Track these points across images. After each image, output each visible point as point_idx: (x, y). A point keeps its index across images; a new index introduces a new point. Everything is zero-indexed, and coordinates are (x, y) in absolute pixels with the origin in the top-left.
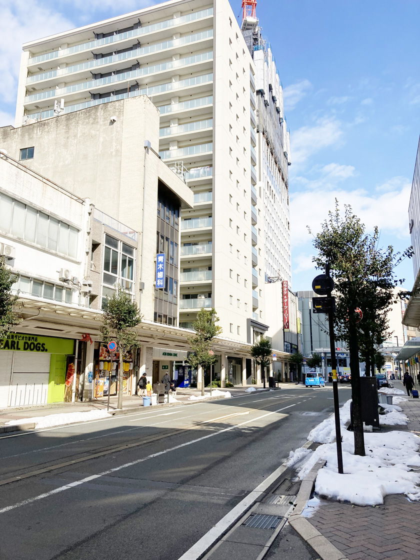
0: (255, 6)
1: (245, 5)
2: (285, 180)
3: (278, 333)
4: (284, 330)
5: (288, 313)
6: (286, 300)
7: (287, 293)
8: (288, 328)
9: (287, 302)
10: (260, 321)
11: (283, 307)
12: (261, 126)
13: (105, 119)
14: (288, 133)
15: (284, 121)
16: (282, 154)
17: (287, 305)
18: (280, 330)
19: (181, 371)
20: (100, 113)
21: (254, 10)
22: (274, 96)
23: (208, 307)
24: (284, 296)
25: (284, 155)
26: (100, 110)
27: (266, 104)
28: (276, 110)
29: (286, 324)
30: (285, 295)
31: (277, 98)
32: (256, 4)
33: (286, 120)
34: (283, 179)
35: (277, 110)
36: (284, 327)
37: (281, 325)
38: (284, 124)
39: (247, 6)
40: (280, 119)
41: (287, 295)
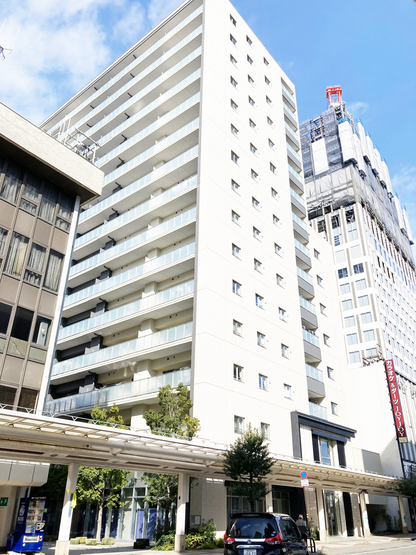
0: (341, 93)
1: (329, 94)
2: (409, 259)
3: (390, 445)
4: (398, 439)
5: (400, 410)
6: (394, 390)
7: (395, 378)
8: (405, 435)
9: (397, 393)
11: (392, 402)
12: (357, 195)
14: (404, 210)
15: (395, 197)
16: (399, 232)
17: (398, 397)
18: (392, 441)
21: (340, 97)
22: (373, 168)
24: (391, 384)
25: (402, 232)
27: (362, 175)
28: (380, 184)
29: (401, 429)
30: (392, 382)
31: (378, 170)
32: (341, 91)
33: (397, 195)
34: (405, 259)
35: (382, 184)
36: (398, 435)
37: (393, 432)
38: (395, 199)
39: (332, 95)
40: (388, 194)
41: (395, 381)
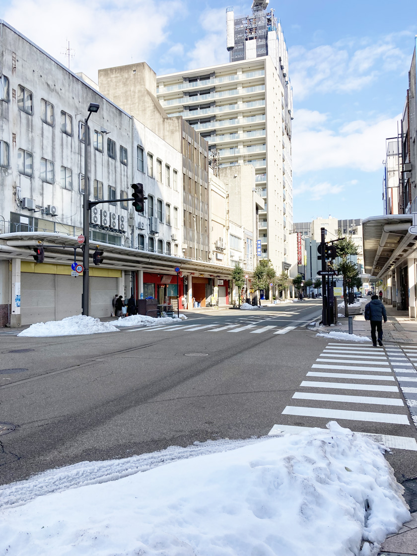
4: (298, 265)
5: (301, 254)
6: (300, 246)
8: (301, 263)
10: (287, 262)
11: (298, 251)
13: (231, 175)
17: (301, 249)
18: (296, 266)
19: (262, 292)
20: (228, 171)
22: (282, 65)
23: (265, 257)
25: (289, 112)
26: (228, 170)
28: (283, 75)
29: (300, 261)
30: (299, 242)
36: (298, 263)
37: (296, 262)
41: (301, 242)
